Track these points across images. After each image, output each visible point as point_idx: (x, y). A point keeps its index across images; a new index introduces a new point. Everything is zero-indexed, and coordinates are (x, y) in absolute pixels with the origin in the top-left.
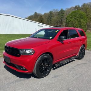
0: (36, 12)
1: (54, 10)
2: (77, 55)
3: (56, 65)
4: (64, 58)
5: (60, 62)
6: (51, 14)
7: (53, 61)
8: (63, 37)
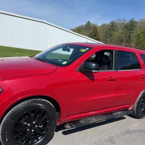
0: (89, 22)
1: (119, 20)
2: (130, 109)
3: (68, 127)
4: (94, 112)
5: (81, 122)
6: (112, 26)
7: (60, 117)
8: (94, 65)
